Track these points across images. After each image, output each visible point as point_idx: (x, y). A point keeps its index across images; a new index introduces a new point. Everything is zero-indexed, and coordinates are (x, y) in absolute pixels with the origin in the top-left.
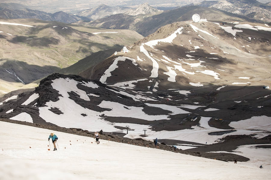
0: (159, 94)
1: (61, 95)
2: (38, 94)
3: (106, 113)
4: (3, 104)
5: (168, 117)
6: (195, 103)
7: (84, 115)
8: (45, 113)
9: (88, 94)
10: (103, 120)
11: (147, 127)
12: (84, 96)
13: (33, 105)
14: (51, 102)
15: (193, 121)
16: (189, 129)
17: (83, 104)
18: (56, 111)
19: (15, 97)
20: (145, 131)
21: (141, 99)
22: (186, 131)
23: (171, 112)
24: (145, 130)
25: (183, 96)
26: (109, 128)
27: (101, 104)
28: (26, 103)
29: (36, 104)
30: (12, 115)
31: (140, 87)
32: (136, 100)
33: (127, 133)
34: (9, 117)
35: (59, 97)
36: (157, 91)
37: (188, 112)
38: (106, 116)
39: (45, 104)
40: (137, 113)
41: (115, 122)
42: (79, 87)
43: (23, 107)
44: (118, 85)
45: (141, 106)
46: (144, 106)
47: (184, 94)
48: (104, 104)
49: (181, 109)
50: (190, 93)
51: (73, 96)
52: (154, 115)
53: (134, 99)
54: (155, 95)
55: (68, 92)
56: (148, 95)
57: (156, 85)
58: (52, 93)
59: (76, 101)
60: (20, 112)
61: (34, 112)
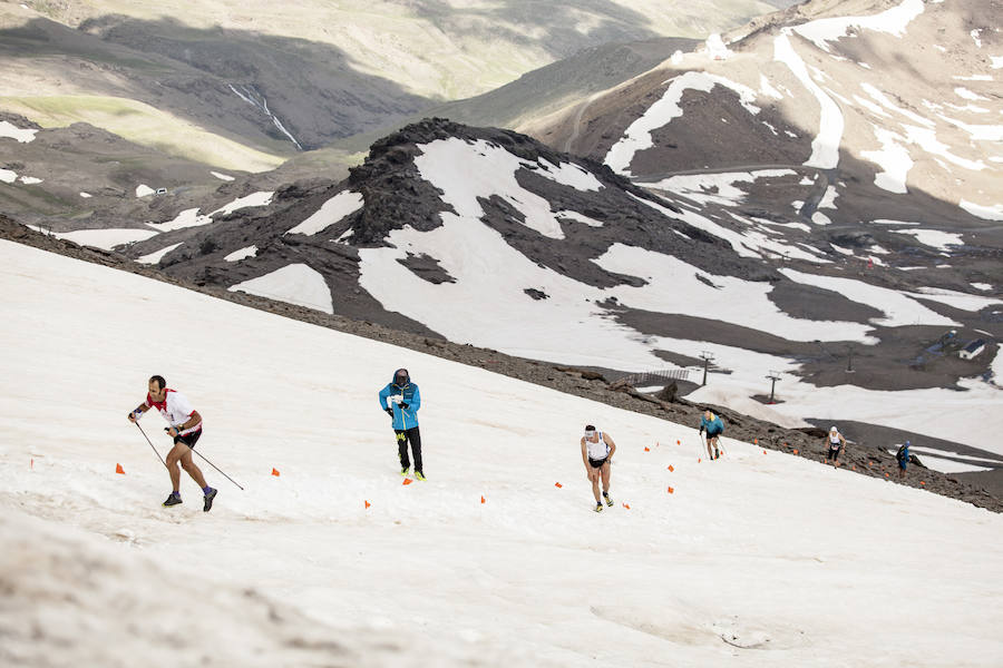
0: (836, 235)
1: (449, 208)
2: (359, 195)
3: (625, 295)
4: (211, 220)
5: (869, 334)
6: (978, 286)
7: (537, 295)
8: (380, 271)
9: (559, 214)
10: (610, 323)
11: (782, 364)
12: (540, 217)
13: (337, 235)
14: (408, 231)
15: (965, 360)
16: (951, 388)
17: (537, 251)
18: (427, 269)
19: (260, 199)
20: (774, 379)
21: (765, 252)
22: (936, 396)
23: (881, 314)
24: (775, 375)
25: (931, 255)
26: (631, 355)
27: (605, 254)
28: (310, 226)
29: (349, 233)
30: (249, 270)
31: (761, 202)
32: (744, 253)
33: (704, 384)
34: (238, 277)
35: (444, 215)
36: (829, 222)
37: (947, 322)
38: (623, 307)
39: (386, 239)
40: (747, 304)
41: (658, 334)
42: (525, 179)
43: (297, 244)
44: (675, 184)
45: (765, 279)
46: (775, 279)
47: (934, 245)
48: (618, 258)
49: (923, 307)
50: (961, 243)
51: (497, 213)
52: (814, 319)
53: (737, 247)
54: (822, 238)
55: (479, 199)
56: (793, 238)
57: (828, 200)
58: (416, 194)
59: (508, 236)
60: (284, 261)
61: (338, 268)
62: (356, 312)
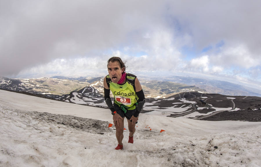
2: (70, 96)
3: (84, 100)
7: (80, 100)
8: (71, 100)
12: (79, 96)
17: (79, 98)
18: (74, 100)
25: (99, 96)
26: (85, 103)
28: (67, 98)
29: (69, 98)
31: (90, 94)
33: (89, 104)
34: (64, 101)
35: (74, 96)
39: (71, 98)
40: (90, 100)
42: (78, 94)
44: (85, 94)
45: (91, 98)
48: (84, 98)
51: (77, 96)
53: (89, 97)
54: (93, 96)
56: (92, 96)
57: (93, 94)
60: (66, 100)
61: (69, 100)
62: (71, 102)
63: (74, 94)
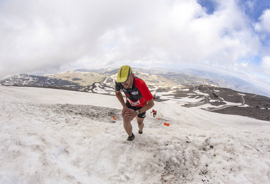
3: (106, 90)
7: (102, 90)
8: (94, 90)
12: (101, 86)
14: (95, 88)
18: (96, 90)
19: (87, 87)
26: (107, 93)
28: (90, 88)
29: (92, 88)
30: (88, 91)
31: (111, 84)
35: (97, 87)
40: (111, 89)
41: (108, 91)
42: (100, 85)
44: (107, 84)
48: (105, 88)
53: (111, 87)
56: (113, 86)
59: (100, 88)
61: (92, 90)
62: (93, 92)
63: (96, 84)
